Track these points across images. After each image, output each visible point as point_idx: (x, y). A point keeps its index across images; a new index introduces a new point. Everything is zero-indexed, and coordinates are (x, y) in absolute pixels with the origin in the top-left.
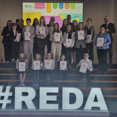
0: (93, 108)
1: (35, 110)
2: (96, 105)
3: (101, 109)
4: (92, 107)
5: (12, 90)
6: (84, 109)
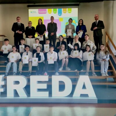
1: (26, 98)
2: (84, 92)
3: (89, 96)
4: (81, 94)
6: (73, 96)
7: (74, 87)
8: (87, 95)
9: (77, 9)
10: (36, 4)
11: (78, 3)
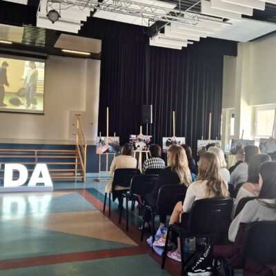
2: (40, 180)
3: (45, 185)
4: (37, 183)
7: (30, 174)
9: (43, 64)
11: (45, 55)
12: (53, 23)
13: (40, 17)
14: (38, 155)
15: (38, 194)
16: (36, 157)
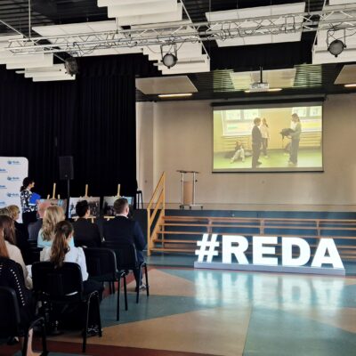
0: (324, 265)
5: (219, 239)
8: (330, 265)
10: (230, 100)
11: (323, 96)
12: (336, 56)
13: (317, 52)
14: (320, 226)
15: (326, 278)
16: (317, 228)
